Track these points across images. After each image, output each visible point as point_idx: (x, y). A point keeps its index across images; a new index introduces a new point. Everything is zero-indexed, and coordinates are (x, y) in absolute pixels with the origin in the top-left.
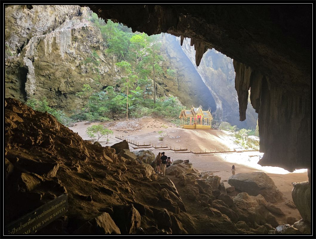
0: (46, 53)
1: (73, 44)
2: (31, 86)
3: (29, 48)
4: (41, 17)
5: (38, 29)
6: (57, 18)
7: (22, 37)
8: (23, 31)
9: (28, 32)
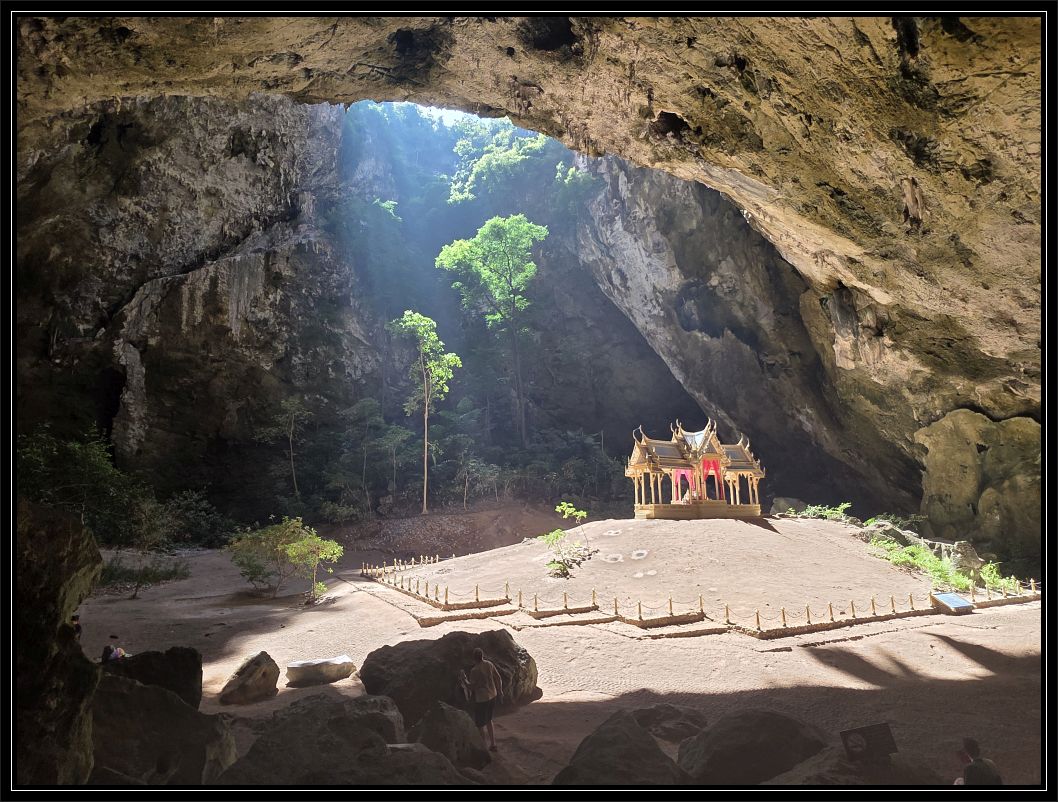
0: (184, 323)
1: (266, 294)
2: (131, 425)
3: (134, 312)
4: (175, 224)
5: (165, 259)
6: (226, 227)
7: (115, 281)
8: (117, 264)
9: (134, 267)
